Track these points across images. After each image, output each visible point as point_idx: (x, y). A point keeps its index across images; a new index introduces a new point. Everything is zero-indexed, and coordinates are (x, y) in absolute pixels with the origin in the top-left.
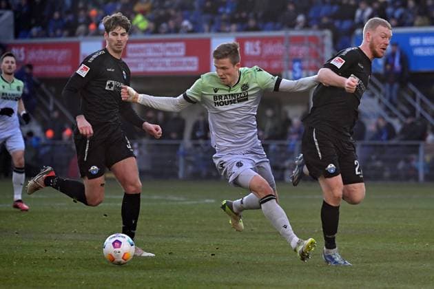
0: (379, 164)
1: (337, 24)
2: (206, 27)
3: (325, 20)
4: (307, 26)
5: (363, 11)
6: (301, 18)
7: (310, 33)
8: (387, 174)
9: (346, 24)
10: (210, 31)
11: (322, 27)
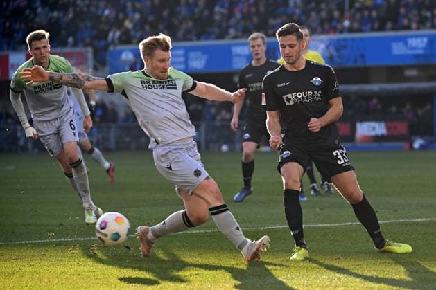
0: (127, 139)
1: (96, 43)
2: (6, 47)
3: (88, 40)
4: (75, 44)
5: (114, 33)
6: (71, 40)
7: (77, 50)
8: (133, 146)
9: (103, 43)
10: (8, 49)
11: (86, 45)
